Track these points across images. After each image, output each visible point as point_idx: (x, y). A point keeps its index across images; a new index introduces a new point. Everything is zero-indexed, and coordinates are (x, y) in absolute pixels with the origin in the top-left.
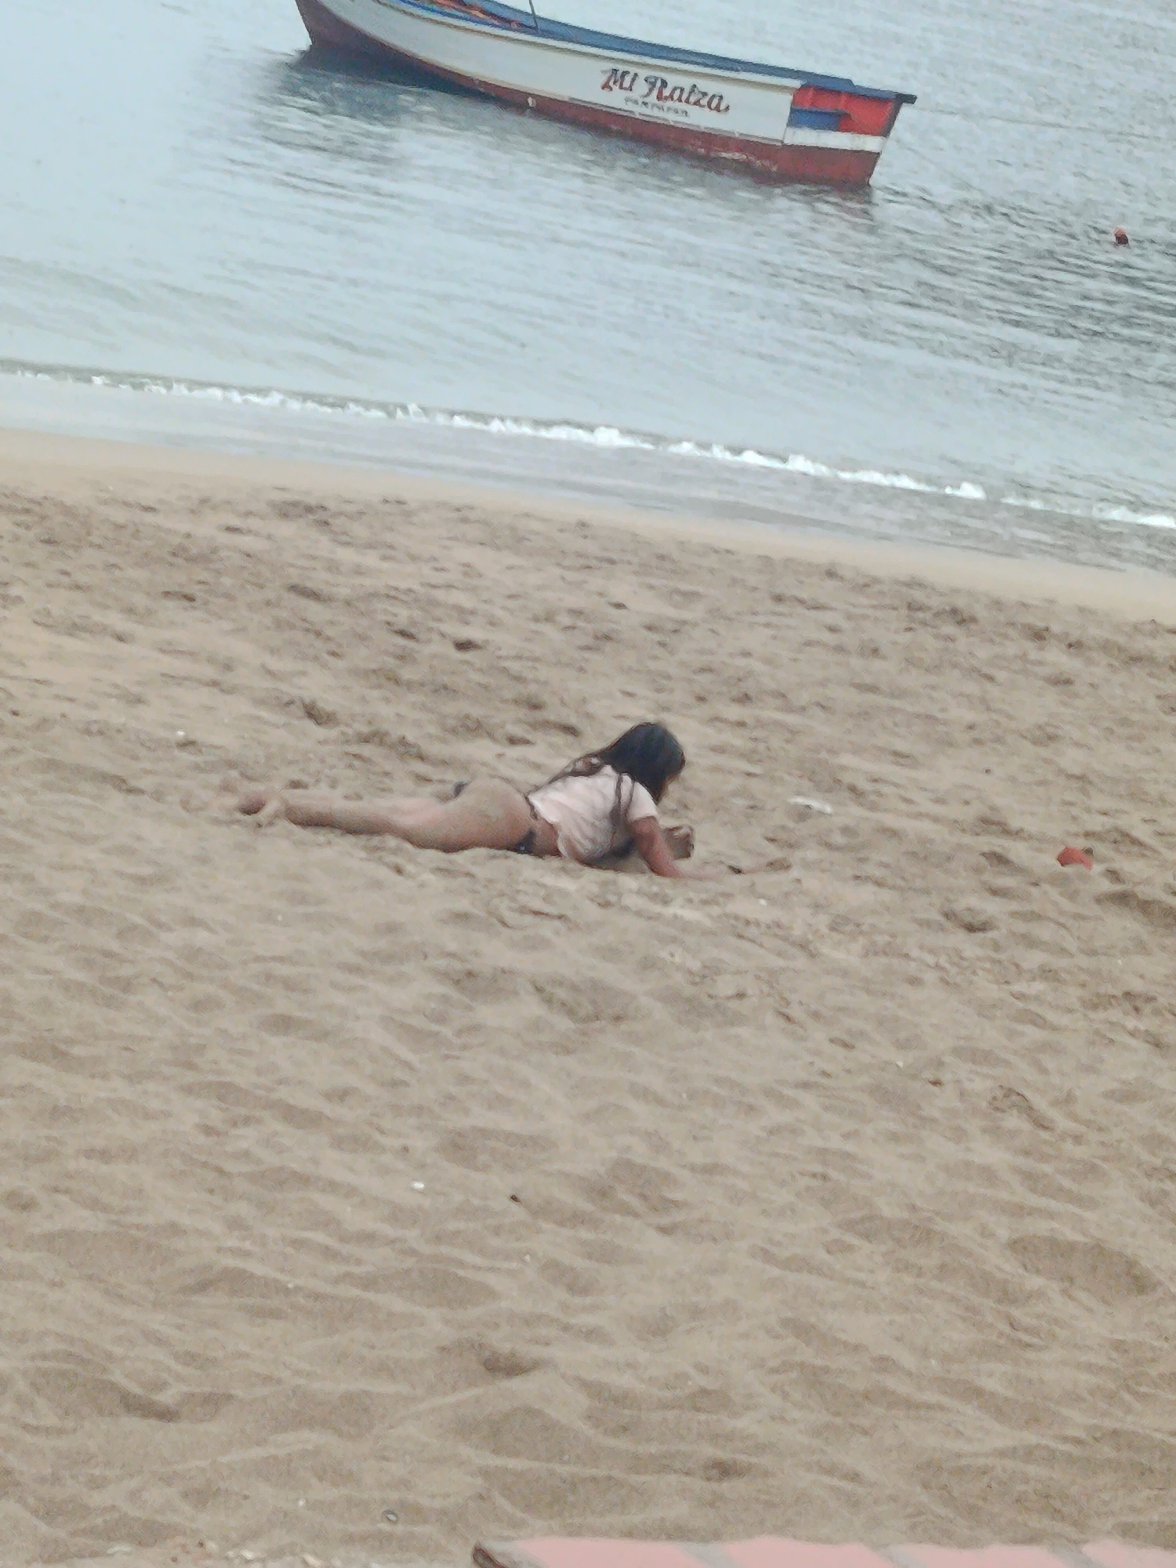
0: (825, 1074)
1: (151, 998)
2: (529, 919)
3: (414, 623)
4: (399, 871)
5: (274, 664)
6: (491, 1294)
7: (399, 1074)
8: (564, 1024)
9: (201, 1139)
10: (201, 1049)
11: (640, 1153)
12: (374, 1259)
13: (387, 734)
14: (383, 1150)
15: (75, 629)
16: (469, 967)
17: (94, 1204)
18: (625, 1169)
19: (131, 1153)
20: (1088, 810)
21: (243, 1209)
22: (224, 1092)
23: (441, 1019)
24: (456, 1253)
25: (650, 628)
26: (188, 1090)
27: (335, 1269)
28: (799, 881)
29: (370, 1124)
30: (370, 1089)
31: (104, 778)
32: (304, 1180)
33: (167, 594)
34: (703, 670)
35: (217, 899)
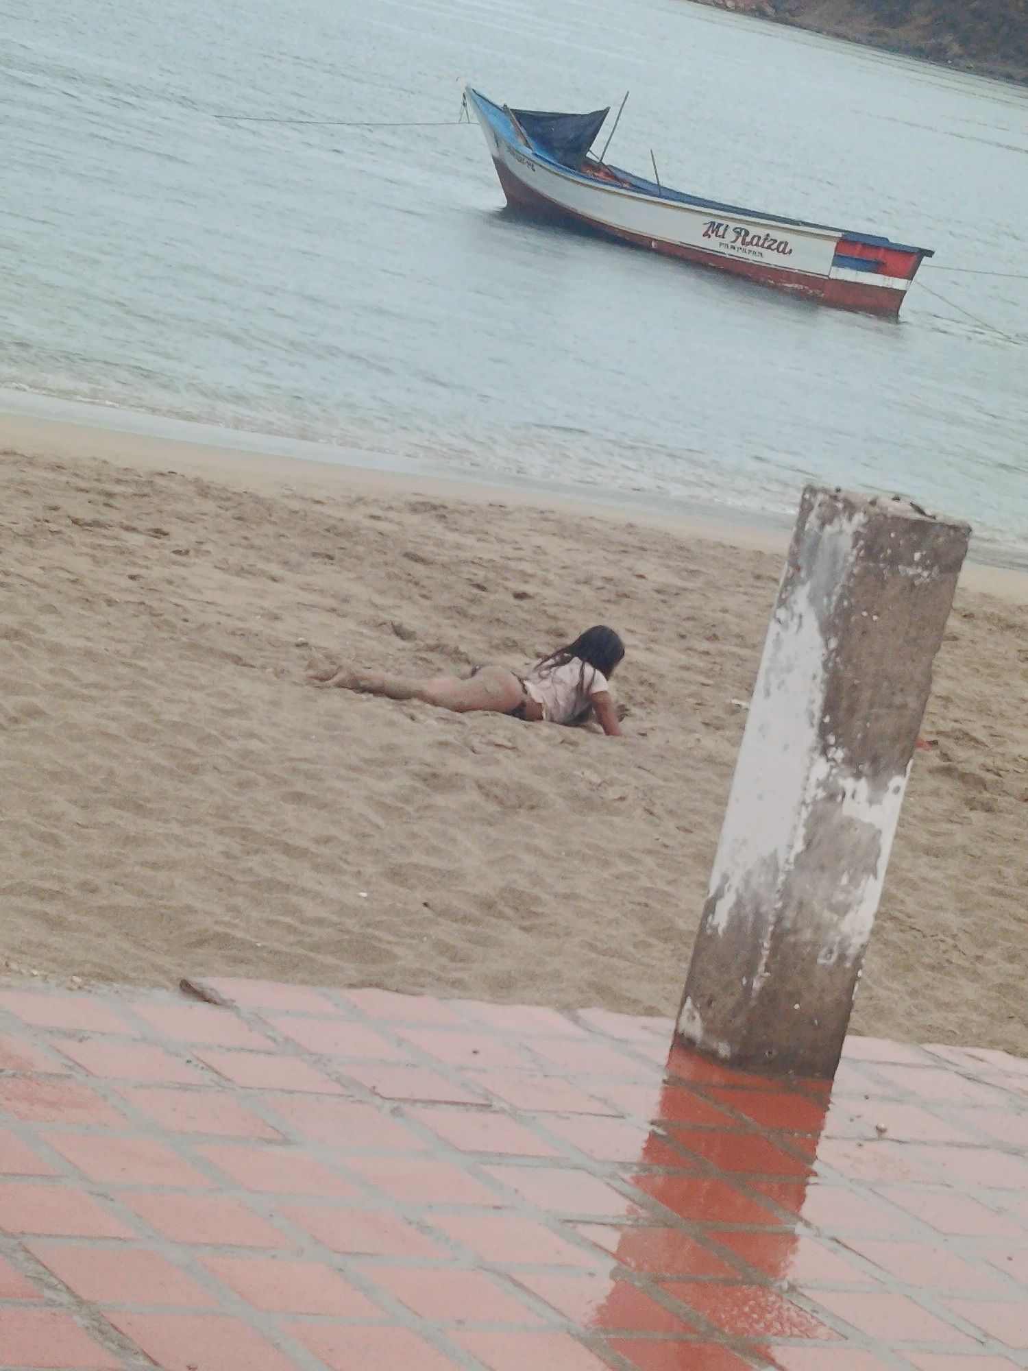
0: (666, 846)
1: (209, 778)
2: (492, 748)
3: (487, 579)
4: (413, 718)
5: (378, 599)
6: (394, 957)
7: (368, 830)
8: (492, 808)
9: (222, 860)
10: (236, 809)
11: (522, 884)
12: (319, 933)
13: (447, 646)
14: (344, 872)
15: (242, 572)
16: (434, 771)
17: (140, 893)
18: (510, 893)
19: (172, 865)
20: (944, 719)
21: (239, 901)
22: (245, 834)
23: (407, 801)
24: (377, 933)
25: (659, 592)
26: (221, 832)
27: (291, 938)
28: (699, 740)
29: (340, 858)
30: (346, 838)
31: (227, 656)
32: (287, 887)
33: (315, 555)
34: (688, 619)
35: (275, 725)
